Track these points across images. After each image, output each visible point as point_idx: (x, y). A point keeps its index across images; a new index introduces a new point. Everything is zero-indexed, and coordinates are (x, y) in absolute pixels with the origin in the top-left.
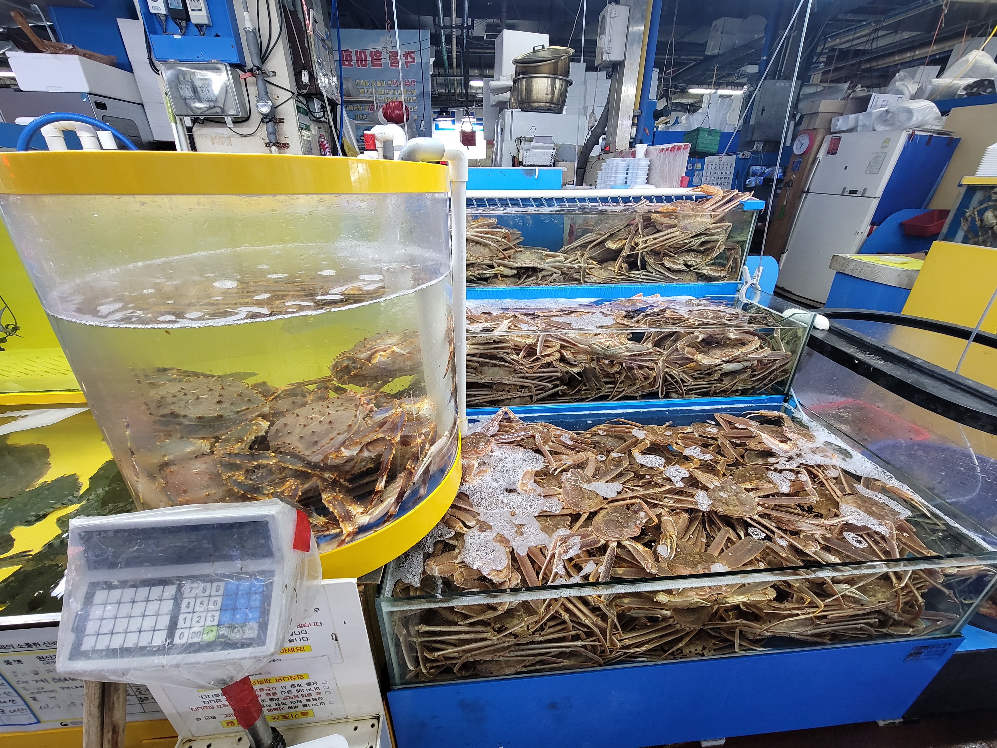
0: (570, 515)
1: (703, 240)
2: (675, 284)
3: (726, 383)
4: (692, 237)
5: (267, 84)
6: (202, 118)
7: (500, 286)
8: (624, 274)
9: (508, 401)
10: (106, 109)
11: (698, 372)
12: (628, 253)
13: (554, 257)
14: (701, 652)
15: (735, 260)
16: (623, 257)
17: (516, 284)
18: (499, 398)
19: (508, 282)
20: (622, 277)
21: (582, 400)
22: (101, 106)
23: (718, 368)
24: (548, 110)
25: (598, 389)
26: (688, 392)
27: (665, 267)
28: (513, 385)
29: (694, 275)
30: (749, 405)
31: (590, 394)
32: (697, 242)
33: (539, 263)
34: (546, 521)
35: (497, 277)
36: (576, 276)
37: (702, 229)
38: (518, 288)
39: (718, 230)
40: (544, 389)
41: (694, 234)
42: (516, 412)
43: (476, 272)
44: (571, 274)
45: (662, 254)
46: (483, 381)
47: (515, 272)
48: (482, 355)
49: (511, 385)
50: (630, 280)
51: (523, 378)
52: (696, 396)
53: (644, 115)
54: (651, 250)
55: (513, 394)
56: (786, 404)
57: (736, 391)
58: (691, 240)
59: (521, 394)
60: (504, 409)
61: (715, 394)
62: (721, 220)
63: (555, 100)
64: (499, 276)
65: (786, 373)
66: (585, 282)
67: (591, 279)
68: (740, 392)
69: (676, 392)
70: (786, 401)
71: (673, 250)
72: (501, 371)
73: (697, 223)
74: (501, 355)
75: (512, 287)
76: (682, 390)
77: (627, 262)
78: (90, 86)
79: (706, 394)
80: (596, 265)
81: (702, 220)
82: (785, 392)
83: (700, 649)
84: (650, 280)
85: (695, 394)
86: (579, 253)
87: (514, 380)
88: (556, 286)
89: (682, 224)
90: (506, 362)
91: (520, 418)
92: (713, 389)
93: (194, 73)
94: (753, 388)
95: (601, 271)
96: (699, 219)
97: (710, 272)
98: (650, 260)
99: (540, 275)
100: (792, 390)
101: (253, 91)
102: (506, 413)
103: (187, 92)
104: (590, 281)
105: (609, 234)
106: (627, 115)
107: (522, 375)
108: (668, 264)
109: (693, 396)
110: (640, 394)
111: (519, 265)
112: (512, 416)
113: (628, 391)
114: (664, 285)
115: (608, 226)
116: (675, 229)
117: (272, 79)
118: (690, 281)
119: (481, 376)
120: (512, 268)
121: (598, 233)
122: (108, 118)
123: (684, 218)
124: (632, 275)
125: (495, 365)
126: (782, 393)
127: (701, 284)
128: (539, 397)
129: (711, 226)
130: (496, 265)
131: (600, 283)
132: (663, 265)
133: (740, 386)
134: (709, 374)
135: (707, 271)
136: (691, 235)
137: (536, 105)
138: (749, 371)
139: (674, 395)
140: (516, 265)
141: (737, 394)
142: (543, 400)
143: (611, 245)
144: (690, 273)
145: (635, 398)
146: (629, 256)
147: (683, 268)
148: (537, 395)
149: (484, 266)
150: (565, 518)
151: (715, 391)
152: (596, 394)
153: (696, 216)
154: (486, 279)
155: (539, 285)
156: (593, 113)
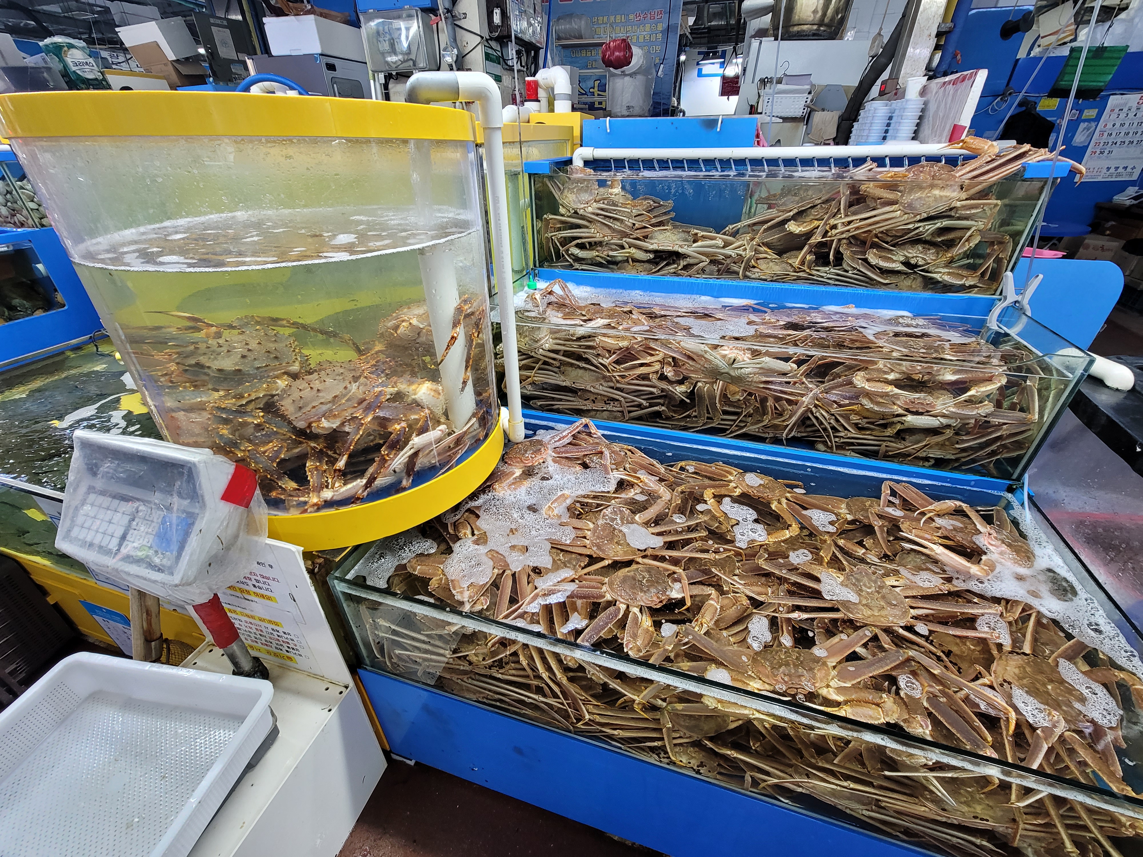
0: (590, 556)
1: (939, 225)
2: (881, 292)
3: (908, 446)
4: (920, 221)
5: (457, 29)
6: (394, 73)
7: (628, 274)
8: (804, 271)
9: (594, 413)
10: (335, 70)
11: (865, 420)
12: (820, 239)
13: (712, 239)
14: (695, 768)
15: (998, 261)
16: (811, 246)
17: (650, 272)
18: (583, 407)
19: (640, 269)
20: (801, 274)
21: (685, 429)
22: (331, 67)
23: (898, 419)
24: (814, 35)
25: (708, 418)
26: (841, 447)
27: (869, 263)
28: (601, 395)
29: (920, 280)
30: (940, 484)
31: (696, 422)
32: (930, 227)
33: (681, 246)
34: (558, 555)
35: (628, 262)
36: (735, 268)
37: (942, 207)
38: (649, 277)
39: (973, 211)
40: (640, 406)
41: (925, 215)
42: (599, 427)
43: (605, 253)
44: (728, 265)
45: (868, 244)
46: (564, 384)
47: (652, 256)
48: (566, 354)
49: (598, 394)
50: (810, 280)
51: (612, 388)
52: (853, 454)
53: (958, 30)
54: (853, 237)
55: (598, 406)
56: (1010, 495)
57: (927, 459)
58: (917, 225)
59: (610, 408)
60: (584, 420)
61: (886, 457)
62: (983, 194)
63: (826, 20)
64: (630, 260)
65: (1022, 448)
66: (746, 277)
67: (755, 273)
68: (932, 462)
69: (825, 443)
70: (1010, 490)
71: (889, 239)
72: (587, 375)
73: (931, 199)
74: (587, 356)
75: (644, 276)
76: (831, 441)
77: (815, 254)
78: (322, 47)
79: (873, 454)
80: (771, 255)
81: (942, 194)
82: (1015, 476)
83: (694, 763)
84: (842, 281)
85: (853, 450)
86: (748, 237)
87: (602, 388)
88: (701, 280)
89: (907, 199)
90: (593, 365)
91: (603, 435)
92: (883, 449)
93: (391, 23)
94: (957, 460)
95: (771, 264)
96: (937, 192)
97: (946, 278)
98: (846, 253)
99: (683, 263)
100: (1026, 476)
101: (444, 38)
102: (586, 426)
103: (386, 46)
104: (753, 276)
105: (795, 211)
106: (927, 33)
107: (612, 384)
108: (873, 260)
109: (848, 453)
110: (771, 435)
111: (654, 247)
112: (593, 429)
113: (752, 429)
114: (861, 290)
115: (797, 198)
116: (894, 207)
117: (463, 23)
118: (910, 288)
119: (562, 378)
120: (647, 251)
121: (781, 208)
122: (337, 80)
123: (911, 190)
124: (814, 272)
125: (579, 367)
126: (1007, 476)
127: (928, 295)
128: (632, 414)
129: (959, 204)
130: (627, 246)
131: (765, 280)
132: (866, 260)
133: (936, 453)
134: (885, 426)
135: (942, 275)
136: (918, 218)
137: (796, 29)
138: (949, 433)
139: (821, 447)
140: (651, 247)
141: (927, 464)
142: (639, 419)
143: (793, 227)
144: (912, 276)
145: (761, 440)
146: (821, 245)
147: (902, 268)
148: (629, 412)
149: (614, 247)
150: (583, 558)
151: (887, 451)
152: (704, 425)
153: (932, 186)
154: (616, 263)
155: (680, 275)
156: (879, 34)
